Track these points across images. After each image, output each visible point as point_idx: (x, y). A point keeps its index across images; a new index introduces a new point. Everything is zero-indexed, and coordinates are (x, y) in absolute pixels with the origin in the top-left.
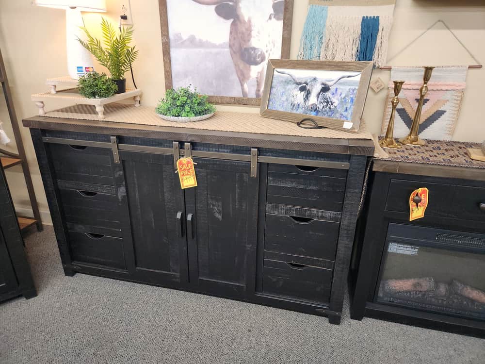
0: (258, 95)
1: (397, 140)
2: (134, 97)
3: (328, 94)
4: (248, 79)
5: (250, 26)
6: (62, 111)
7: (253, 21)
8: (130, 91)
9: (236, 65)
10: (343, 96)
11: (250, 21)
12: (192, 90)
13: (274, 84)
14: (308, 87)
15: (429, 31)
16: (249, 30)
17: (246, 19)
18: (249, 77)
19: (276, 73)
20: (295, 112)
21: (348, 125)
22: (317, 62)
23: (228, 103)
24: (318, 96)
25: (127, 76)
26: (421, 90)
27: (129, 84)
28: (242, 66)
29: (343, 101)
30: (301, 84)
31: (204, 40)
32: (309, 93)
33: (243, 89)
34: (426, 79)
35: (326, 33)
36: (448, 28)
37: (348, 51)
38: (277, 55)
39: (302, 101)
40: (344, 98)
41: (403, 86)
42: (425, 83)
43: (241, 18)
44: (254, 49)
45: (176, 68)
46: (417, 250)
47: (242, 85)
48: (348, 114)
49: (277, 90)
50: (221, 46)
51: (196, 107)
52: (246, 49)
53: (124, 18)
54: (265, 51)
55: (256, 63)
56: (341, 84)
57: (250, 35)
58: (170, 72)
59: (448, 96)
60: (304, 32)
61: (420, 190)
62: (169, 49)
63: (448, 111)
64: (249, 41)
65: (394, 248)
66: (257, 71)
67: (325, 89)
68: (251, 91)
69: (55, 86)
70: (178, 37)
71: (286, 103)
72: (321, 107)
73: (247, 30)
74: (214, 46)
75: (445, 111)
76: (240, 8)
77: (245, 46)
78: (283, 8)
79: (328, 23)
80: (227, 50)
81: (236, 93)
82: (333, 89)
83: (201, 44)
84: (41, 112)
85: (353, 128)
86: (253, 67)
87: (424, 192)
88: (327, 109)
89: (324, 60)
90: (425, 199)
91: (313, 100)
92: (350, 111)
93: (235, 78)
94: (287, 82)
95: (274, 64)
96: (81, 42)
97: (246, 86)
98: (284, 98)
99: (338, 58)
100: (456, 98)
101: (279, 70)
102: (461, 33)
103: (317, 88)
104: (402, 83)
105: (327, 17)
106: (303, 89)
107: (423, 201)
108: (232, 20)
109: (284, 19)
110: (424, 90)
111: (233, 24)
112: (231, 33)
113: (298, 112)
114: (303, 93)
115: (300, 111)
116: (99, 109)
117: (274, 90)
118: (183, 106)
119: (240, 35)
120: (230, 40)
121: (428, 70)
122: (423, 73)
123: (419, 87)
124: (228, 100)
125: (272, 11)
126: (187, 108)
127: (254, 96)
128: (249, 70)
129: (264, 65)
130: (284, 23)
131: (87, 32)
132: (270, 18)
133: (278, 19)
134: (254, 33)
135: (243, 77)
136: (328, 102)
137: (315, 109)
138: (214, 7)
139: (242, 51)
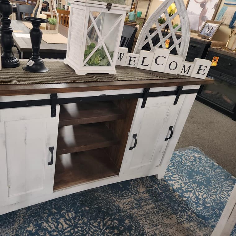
0: (200, 30)
1: (229, 49)
5: (207, 10)
7: (208, 9)
9: (199, 21)
11: (207, 9)
13: (204, 27)
16: (206, 11)
17: (207, 8)
18: (202, 25)
20: (204, 35)
24: (210, 31)
28: (201, 22)
33: (199, 28)
35: (225, 14)
39: (207, 32)
43: (205, 8)
44: (206, 17)
46: (214, 79)
47: (199, 27)
49: (204, 29)
52: (204, 17)
54: (208, 18)
55: (205, 21)
56: (215, 28)
57: (206, 13)
60: (219, 13)
71: (204, 33)
74: (196, 15)
76: (206, 5)
78: (217, 6)
79: (226, 11)
80: (199, 16)
81: (197, 29)
82: (213, 29)
83: (193, 14)
85: (210, 39)
87: (217, 58)
88: (210, 34)
90: (217, 60)
94: (207, 27)
95: (208, 21)
97: (200, 27)
98: (204, 31)
101: (207, 23)
103: (211, 28)
105: (226, 9)
108: (203, 8)
112: (202, 11)
114: (208, 30)
119: (203, 13)
120: (201, 14)
124: (194, 31)
125: (214, 6)
132: (213, 8)
134: (207, 12)
135: (200, 25)
137: (208, 34)
138: (200, 4)
139: (202, 17)
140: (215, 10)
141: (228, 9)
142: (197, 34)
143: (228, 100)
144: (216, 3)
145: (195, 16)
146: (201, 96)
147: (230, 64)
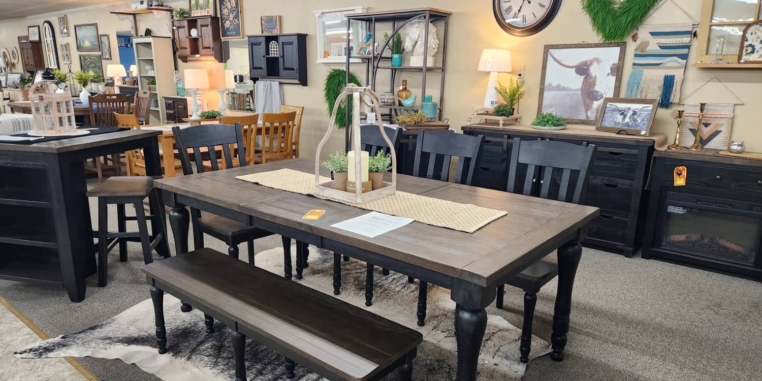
0: (596, 118)
2: (517, 119)
3: (636, 116)
4: (591, 109)
5: (595, 79)
6: (476, 124)
7: (597, 77)
8: (516, 115)
9: (584, 101)
10: (643, 117)
11: (595, 77)
12: (554, 114)
13: (606, 112)
14: (625, 113)
15: (709, 83)
16: (595, 82)
17: (593, 75)
18: (592, 107)
19: (608, 105)
20: (616, 127)
21: (643, 133)
22: (631, 99)
23: (576, 123)
24: (630, 118)
25: (515, 107)
26: (699, 117)
27: (515, 112)
28: (588, 102)
29: (643, 120)
30: (621, 111)
31: (566, 86)
32: (625, 116)
33: (587, 115)
34: (702, 110)
35: (642, 82)
36: (720, 82)
37: (656, 94)
38: (610, 95)
39: (621, 121)
40: (644, 118)
41: (684, 114)
42: (701, 112)
43: (590, 75)
44: (597, 92)
45: (545, 102)
46: (686, 210)
47: (587, 113)
48: (645, 127)
49: (608, 114)
50: (576, 90)
51: (555, 122)
52: (592, 92)
53: (520, 75)
54: (603, 93)
55: (597, 100)
56: (643, 111)
57: (595, 84)
58: (542, 104)
59: (723, 121)
60: (628, 83)
61: (681, 168)
62: (543, 91)
63: (724, 131)
64: (594, 87)
65: (672, 209)
66: (596, 104)
67: (635, 113)
68: (592, 115)
69: (477, 111)
70: (550, 85)
71: (611, 123)
72: (631, 124)
73: (593, 81)
74: (571, 90)
75: (721, 131)
76: (590, 69)
77: (591, 90)
78: (616, 70)
79: (643, 78)
81: (582, 117)
82: (638, 114)
83: (564, 89)
84: (469, 124)
85: (646, 134)
86: (595, 102)
87: (684, 169)
88: (634, 124)
89: (639, 98)
90: (685, 173)
91: (627, 120)
92: (646, 125)
93: (583, 108)
94: (614, 110)
95: (608, 100)
96: (496, 89)
97: (589, 113)
98: (611, 120)
99: (649, 97)
100: (728, 123)
101: (610, 103)
102: (729, 85)
103: (631, 113)
104: (683, 111)
105: (642, 75)
106: (622, 114)
107: (683, 175)
108: (584, 76)
109: (616, 76)
110: (701, 116)
111: (585, 78)
112: (583, 83)
113: (618, 127)
114: (622, 116)
115: (619, 126)
116: (501, 122)
117: (606, 115)
118: (548, 122)
119: (588, 84)
120: (582, 87)
121: (703, 105)
122: (699, 108)
123: (698, 115)
124: (576, 121)
125: (610, 71)
126: (550, 122)
127: (594, 119)
128: (592, 104)
129: (602, 100)
130: (616, 78)
131: (500, 83)
132: (608, 75)
133: (613, 76)
134: (597, 83)
135: (588, 108)
136: (635, 121)
137: (627, 124)
138: (575, 69)
139: (589, 93)
140: (615, 78)
141: (644, 73)
142: (593, 128)
143: (734, 247)
144: (613, 65)
145: (571, 92)
146: (662, 249)
147: (718, 177)
